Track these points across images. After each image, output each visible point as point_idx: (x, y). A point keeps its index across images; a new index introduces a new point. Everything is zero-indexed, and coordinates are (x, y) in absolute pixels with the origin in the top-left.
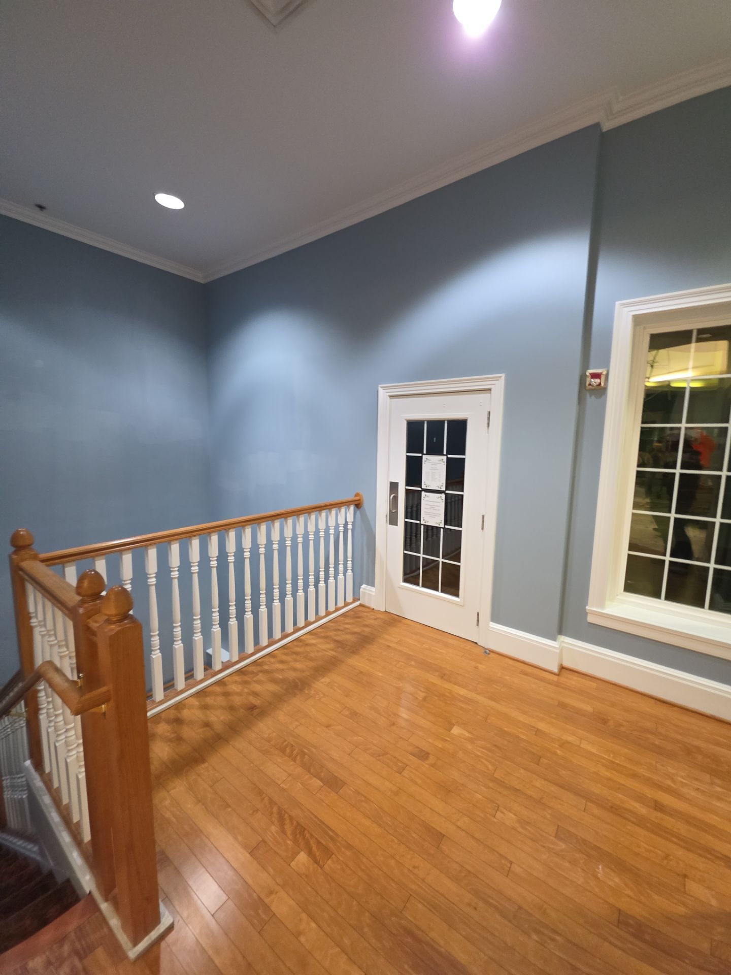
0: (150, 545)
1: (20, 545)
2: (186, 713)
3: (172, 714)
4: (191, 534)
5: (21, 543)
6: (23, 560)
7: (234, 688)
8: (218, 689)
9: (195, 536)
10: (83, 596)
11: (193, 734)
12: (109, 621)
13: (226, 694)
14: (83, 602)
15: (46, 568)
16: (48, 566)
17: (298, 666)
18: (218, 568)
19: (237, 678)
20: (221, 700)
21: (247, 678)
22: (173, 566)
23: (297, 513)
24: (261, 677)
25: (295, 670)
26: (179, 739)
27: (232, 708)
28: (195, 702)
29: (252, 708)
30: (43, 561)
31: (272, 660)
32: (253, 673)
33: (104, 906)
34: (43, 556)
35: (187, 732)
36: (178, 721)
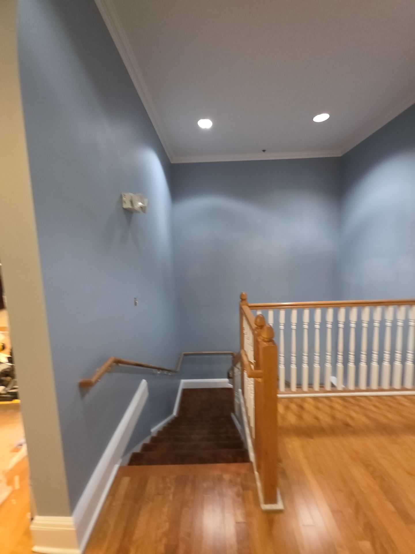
0: (294, 308)
1: (243, 299)
2: (306, 406)
3: (299, 402)
4: (316, 306)
5: (243, 298)
6: (244, 305)
7: (336, 406)
8: (326, 401)
9: (318, 307)
10: (257, 326)
11: (308, 419)
12: (264, 341)
13: (332, 407)
14: (257, 328)
15: (250, 310)
16: (251, 309)
17: (390, 415)
18: (332, 329)
19: (340, 401)
20: (327, 409)
21: (346, 404)
22: (305, 322)
23: (399, 303)
24: (357, 408)
25: (385, 416)
26: (300, 417)
27: (334, 418)
28: (311, 401)
29: (347, 425)
30: (250, 307)
31: (368, 402)
32: (350, 402)
33: (256, 473)
34: (250, 304)
35: (306, 416)
36: (301, 407)
